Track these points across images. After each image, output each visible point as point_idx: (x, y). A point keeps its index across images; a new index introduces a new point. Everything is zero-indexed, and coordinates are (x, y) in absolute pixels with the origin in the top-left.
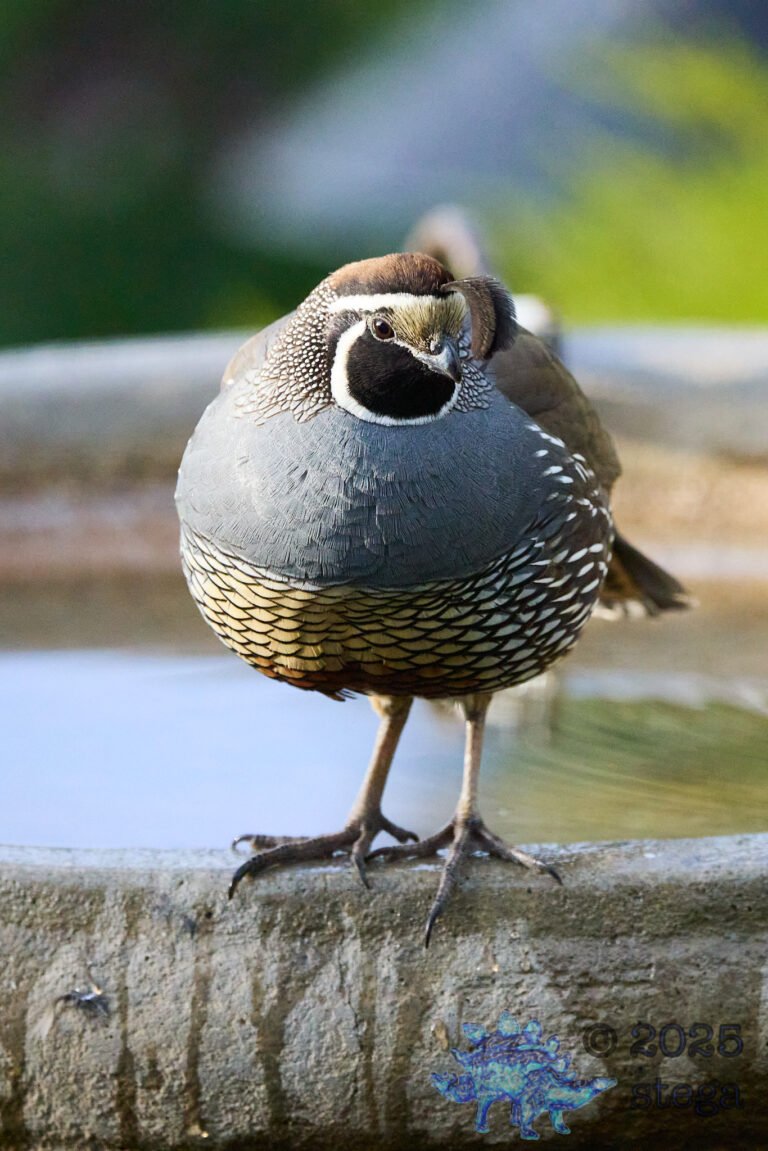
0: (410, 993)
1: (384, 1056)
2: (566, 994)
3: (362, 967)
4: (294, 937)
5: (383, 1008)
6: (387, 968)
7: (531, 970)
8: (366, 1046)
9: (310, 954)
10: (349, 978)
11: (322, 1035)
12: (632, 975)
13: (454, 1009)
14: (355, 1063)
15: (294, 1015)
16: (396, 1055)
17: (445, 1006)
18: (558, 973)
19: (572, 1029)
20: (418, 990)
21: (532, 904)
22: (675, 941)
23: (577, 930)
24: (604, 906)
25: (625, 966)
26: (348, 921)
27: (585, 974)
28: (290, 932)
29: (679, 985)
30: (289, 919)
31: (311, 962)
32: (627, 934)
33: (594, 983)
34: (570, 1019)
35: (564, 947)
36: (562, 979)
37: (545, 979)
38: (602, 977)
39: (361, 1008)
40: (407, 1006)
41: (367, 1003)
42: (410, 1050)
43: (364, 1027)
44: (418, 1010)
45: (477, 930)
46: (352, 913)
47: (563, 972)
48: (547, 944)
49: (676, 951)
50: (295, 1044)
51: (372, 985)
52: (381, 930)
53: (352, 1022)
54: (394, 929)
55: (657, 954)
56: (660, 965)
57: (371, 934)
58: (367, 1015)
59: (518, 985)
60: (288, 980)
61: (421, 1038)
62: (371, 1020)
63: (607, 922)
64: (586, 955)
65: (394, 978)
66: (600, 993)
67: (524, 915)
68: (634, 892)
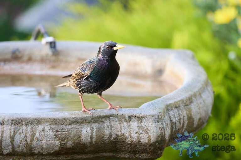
0: (32, 133)
1: (29, 141)
2: (54, 133)
3: (26, 129)
4: (16, 125)
5: (29, 135)
6: (29, 129)
7: (49, 130)
8: (26, 140)
9: (18, 128)
10: (24, 131)
11: (20, 139)
12: (64, 130)
13: (38, 135)
14: (24, 143)
15: (16, 136)
16: (30, 142)
17: (37, 135)
18: (53, 130)
19: (55, 138)
20: (33, 132)
21: (50, 121)
22: (70, 125)
23: (56, 124)
24: (60, 121)
25: (63, 129)
26: (23, 123)
27: (57, 130)
28: (15, 124)
29: (70, 132)
30: (15, 123)
31: (18, 129)
32: (63, 125)
33: (58, 131)
34: (55, 136)
35: (54, 126)
36: (54, 131)
37: (51, 131)
38: (60, 131)
39: (25, 135)
40: (32, 135)
41: (26, 134)
42: (32, 141)
43: (26, 138)
44: (33, 135)
45: (42, 124)
46: (24, 122)
47: (54, 130)
48: (52, 126)
49: (70, 127)
50: (16, 140)
51: (27, 132)
52: (28, 124)
53: (24, 137)
54: (30, 124)
55: (67, 127)
56: (68, 129)
57: (27, 125)
58: (26, 136)
59: (48, 132)
60: (15, 131)
61: (34, 139)
62: (27, 137)
63: (60, 123)
64: (57, 127)
65: (30, 131)
66: (59, 133)
67: (48, 122)
68: (64, 119)
